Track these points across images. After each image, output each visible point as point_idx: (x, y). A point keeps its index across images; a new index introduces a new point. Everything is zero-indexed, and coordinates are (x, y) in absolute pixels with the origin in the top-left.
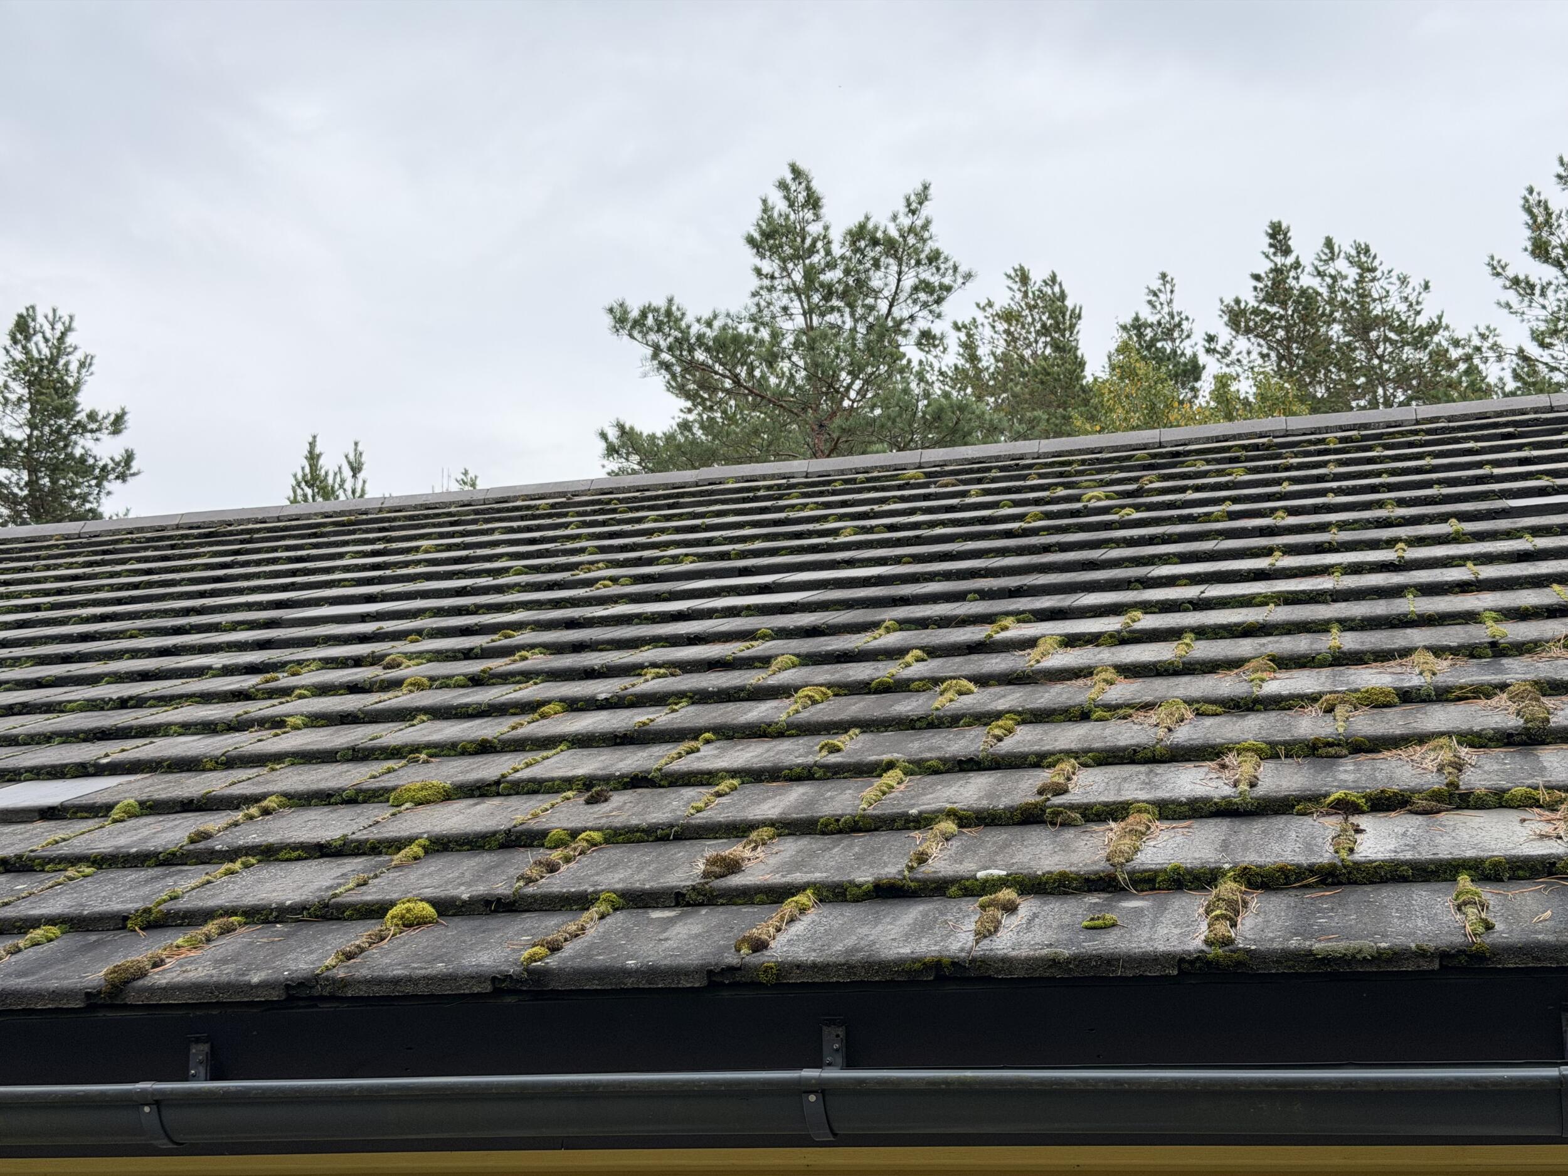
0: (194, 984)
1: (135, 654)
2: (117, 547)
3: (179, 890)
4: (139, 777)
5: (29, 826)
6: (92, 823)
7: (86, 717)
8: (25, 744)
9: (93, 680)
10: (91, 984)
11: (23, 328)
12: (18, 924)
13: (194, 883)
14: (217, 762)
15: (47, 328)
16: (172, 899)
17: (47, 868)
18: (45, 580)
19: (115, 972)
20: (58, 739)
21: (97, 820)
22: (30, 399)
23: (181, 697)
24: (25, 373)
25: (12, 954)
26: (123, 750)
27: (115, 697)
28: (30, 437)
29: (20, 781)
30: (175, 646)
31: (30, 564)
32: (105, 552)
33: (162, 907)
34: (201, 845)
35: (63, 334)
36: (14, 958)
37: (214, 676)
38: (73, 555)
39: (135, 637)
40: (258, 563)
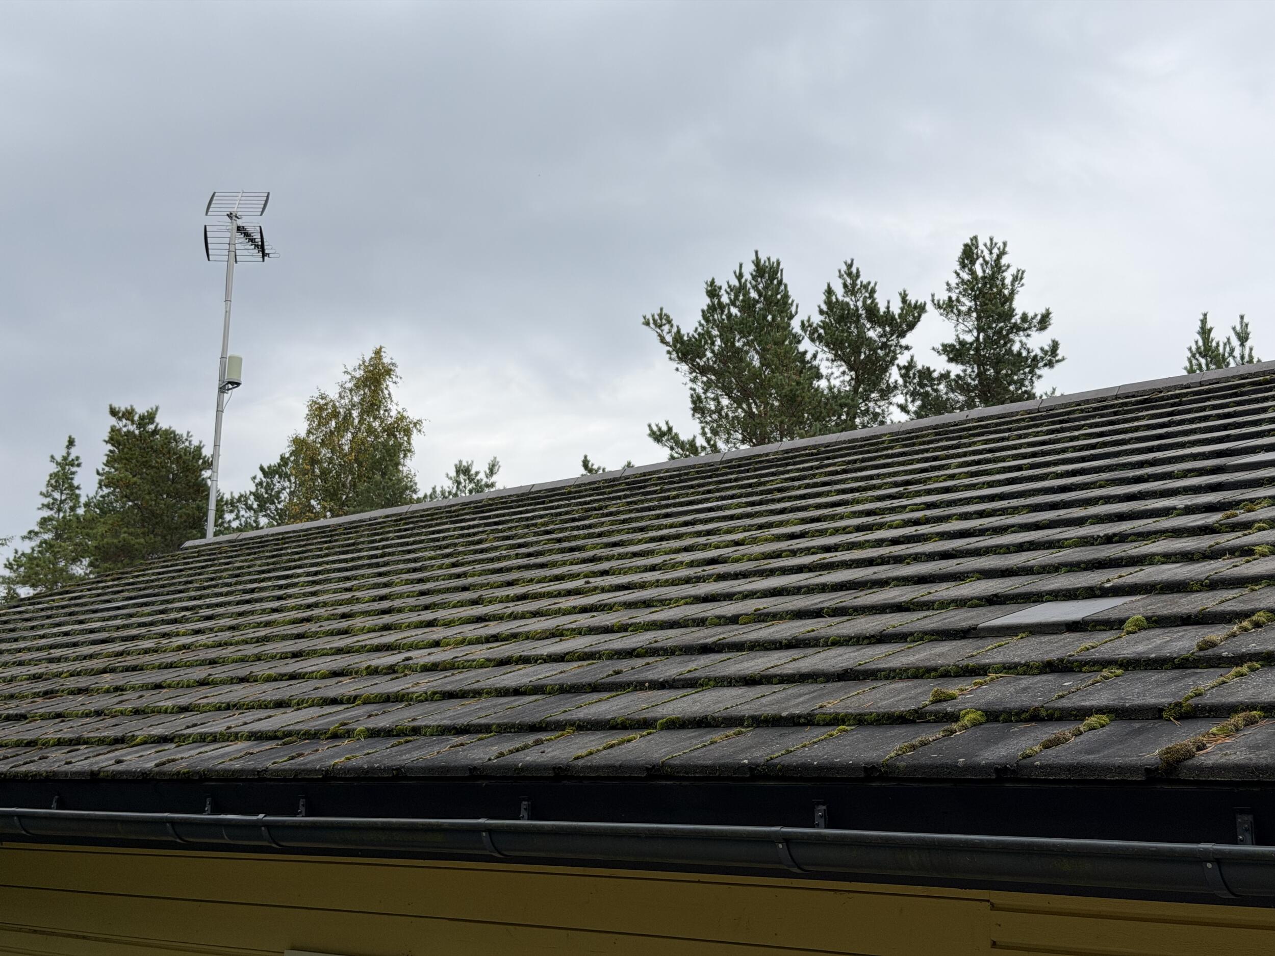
0: (1236, 765)
1: (1108, 500)
2: (1071, 416)
3: (1202, 688)
4: (1138, 597)
5: (1060, 637)
6: (1110, 635)
7: (1081, 551)
8: (1039, 573)
9: (1079, 522)
10: (1149, 762)
11: (969, 255)
12: (1074, 713)
13: (1210, 683)
14: (1202, 585)
15: (986, 253)
16: (1197, 695)
17: (1084, 669)
18: (1020, 446)
19: (1168, 753)
20: (1064, 569)
21: (1112, 632)
22: (976, 309)
23: (1156, 532)
24: (972, 290)
25: (1076, 736)
26: (1120, 577)
27: (1102, 534)
28: (977, 338)
29: (1042, 602)
30: (1140, 492)
31: (1006, 434)
32: (1061, 422)
33: (1190, 702)
34: (1210, 652)
35: (999, 257)
36: (1078, 739)
37: (1178, 515)
38: (1037, 426)
39: (1104, 487)
40: (1192, 421)
